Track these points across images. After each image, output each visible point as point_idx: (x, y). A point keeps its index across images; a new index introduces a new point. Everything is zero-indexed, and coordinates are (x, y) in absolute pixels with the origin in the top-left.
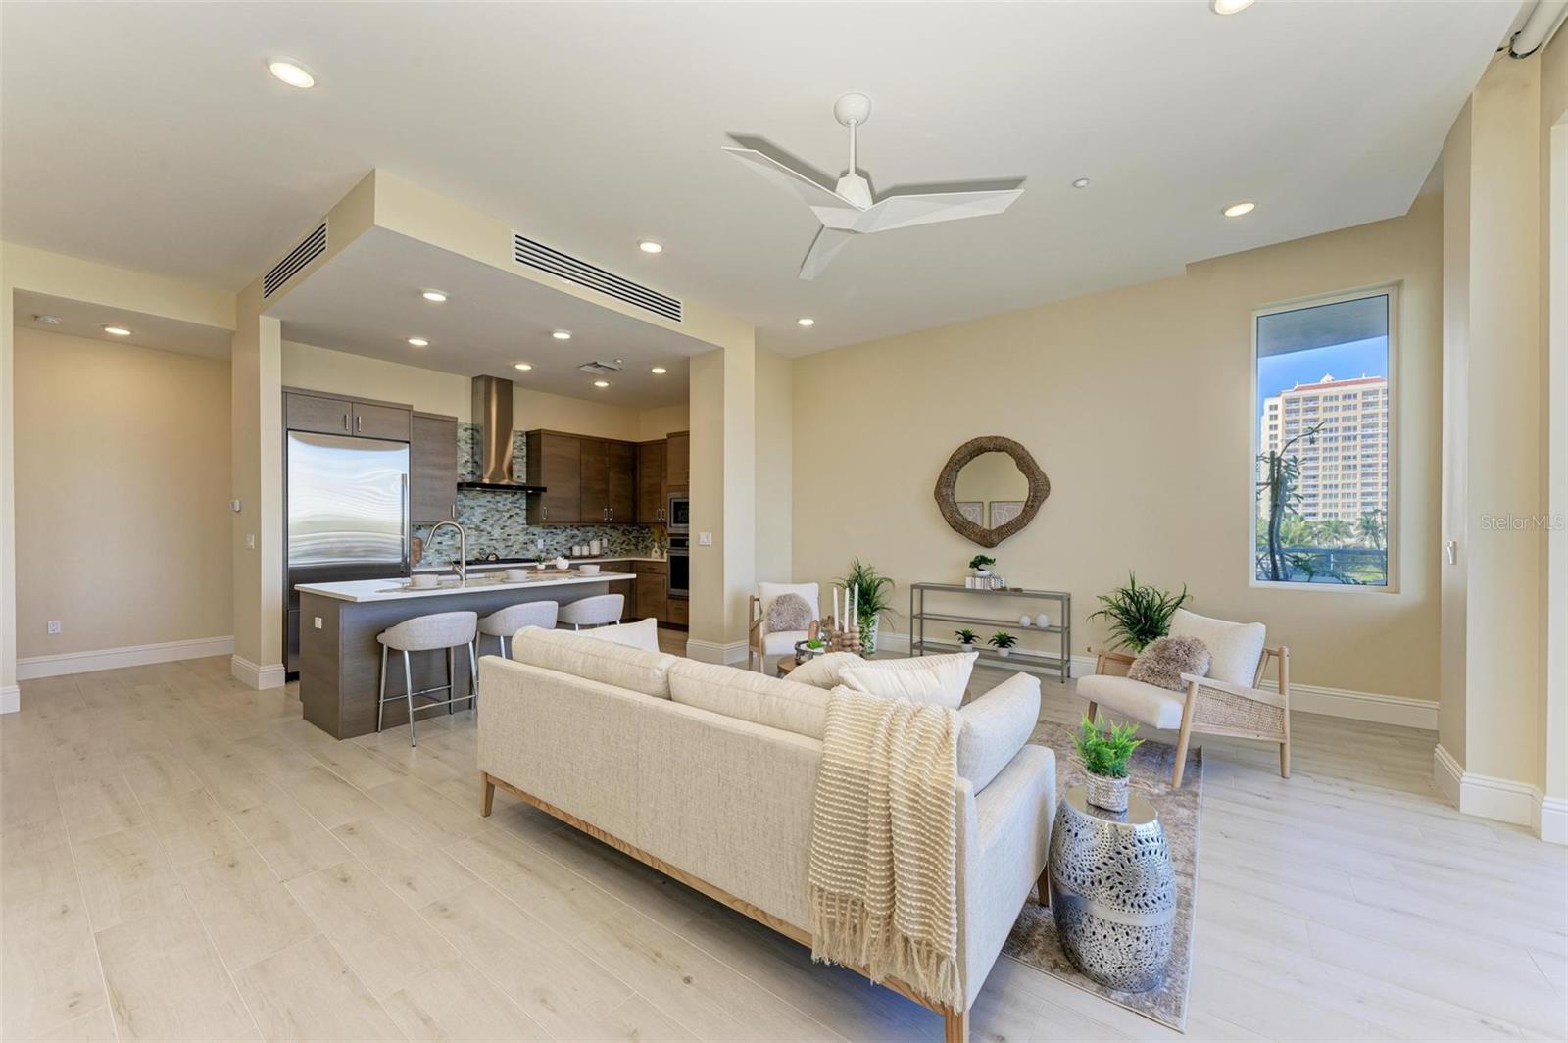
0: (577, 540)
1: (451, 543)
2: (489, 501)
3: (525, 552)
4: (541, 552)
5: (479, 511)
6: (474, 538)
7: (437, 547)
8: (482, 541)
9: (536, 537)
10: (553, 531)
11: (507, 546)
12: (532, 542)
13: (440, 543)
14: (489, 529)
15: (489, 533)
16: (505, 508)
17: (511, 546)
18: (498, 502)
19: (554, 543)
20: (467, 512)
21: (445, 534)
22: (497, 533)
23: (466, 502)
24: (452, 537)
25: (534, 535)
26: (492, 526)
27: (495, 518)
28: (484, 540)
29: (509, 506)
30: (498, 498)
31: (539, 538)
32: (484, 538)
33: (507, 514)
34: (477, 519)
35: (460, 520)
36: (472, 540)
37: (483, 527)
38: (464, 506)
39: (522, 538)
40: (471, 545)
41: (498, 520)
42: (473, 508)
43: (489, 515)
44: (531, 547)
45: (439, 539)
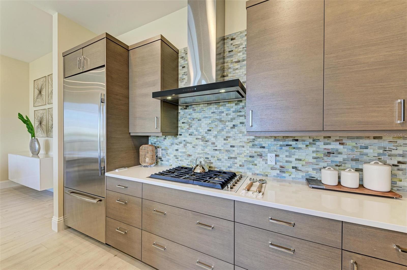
0: (339, 158)
1: (184, 150)
2: (213, 113)
3: (251, 166)
4: (272, 169)
5: (205, 122)
6: (201, 147)
7: (175, 153)
8: (207, 150)
9: (266, 150)
10: (293, 143)
11: (231, 158)
12: (260, 156)
13: (177, 150)
14: (213, 140)
15: (213, 143)
16: (230, 117)
17: (235, 158)
18: (223, 112)
19: (293, 159)
20: (195, 124)
21: (181, 143)
22: (220, 143)
23: (195, 115)
24: (185, 145)
25: (264, 147)
26: (216, 137)
27: (219, 128)
28: (209, 149)
29: (233, 115)
30: (222, 108)
31: (270, 152)
32: (208, 147)
33: (231, 124)
34: (203, 131)
35: (190, 131)
36: (199, 149)
37: (208, 137)
38: (194, 119)
39: (248, 150)
40: (199, 154)
41: (222, 130)
42: (199, 120)
43: (213, 125)
44: (258, 160)
45: (176, 147)
